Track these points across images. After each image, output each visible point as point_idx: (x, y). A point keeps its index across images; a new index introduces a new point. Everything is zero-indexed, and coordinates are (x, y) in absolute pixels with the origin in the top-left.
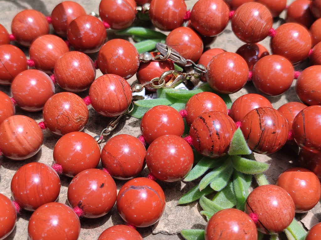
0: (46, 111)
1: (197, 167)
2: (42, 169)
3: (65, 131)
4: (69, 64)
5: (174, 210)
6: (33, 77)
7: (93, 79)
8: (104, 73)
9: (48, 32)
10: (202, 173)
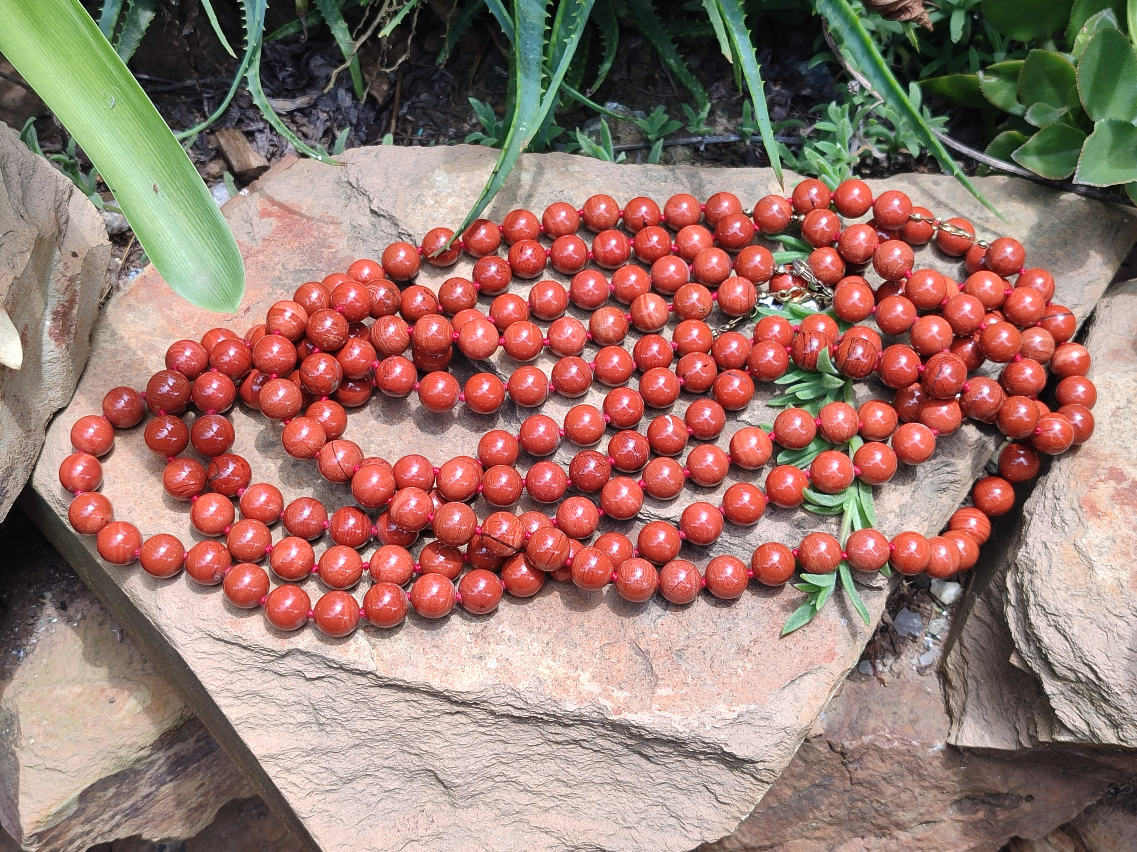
0: (677, 296)
1: (790, 375)
2: (662, 342)
3: (688, 317)
4: (708, 259)
5: (761, 408)
6: (673, 263)
7: (727, 277)
8: (738, 275)
9: (697, 223)
10: (792, 381)
